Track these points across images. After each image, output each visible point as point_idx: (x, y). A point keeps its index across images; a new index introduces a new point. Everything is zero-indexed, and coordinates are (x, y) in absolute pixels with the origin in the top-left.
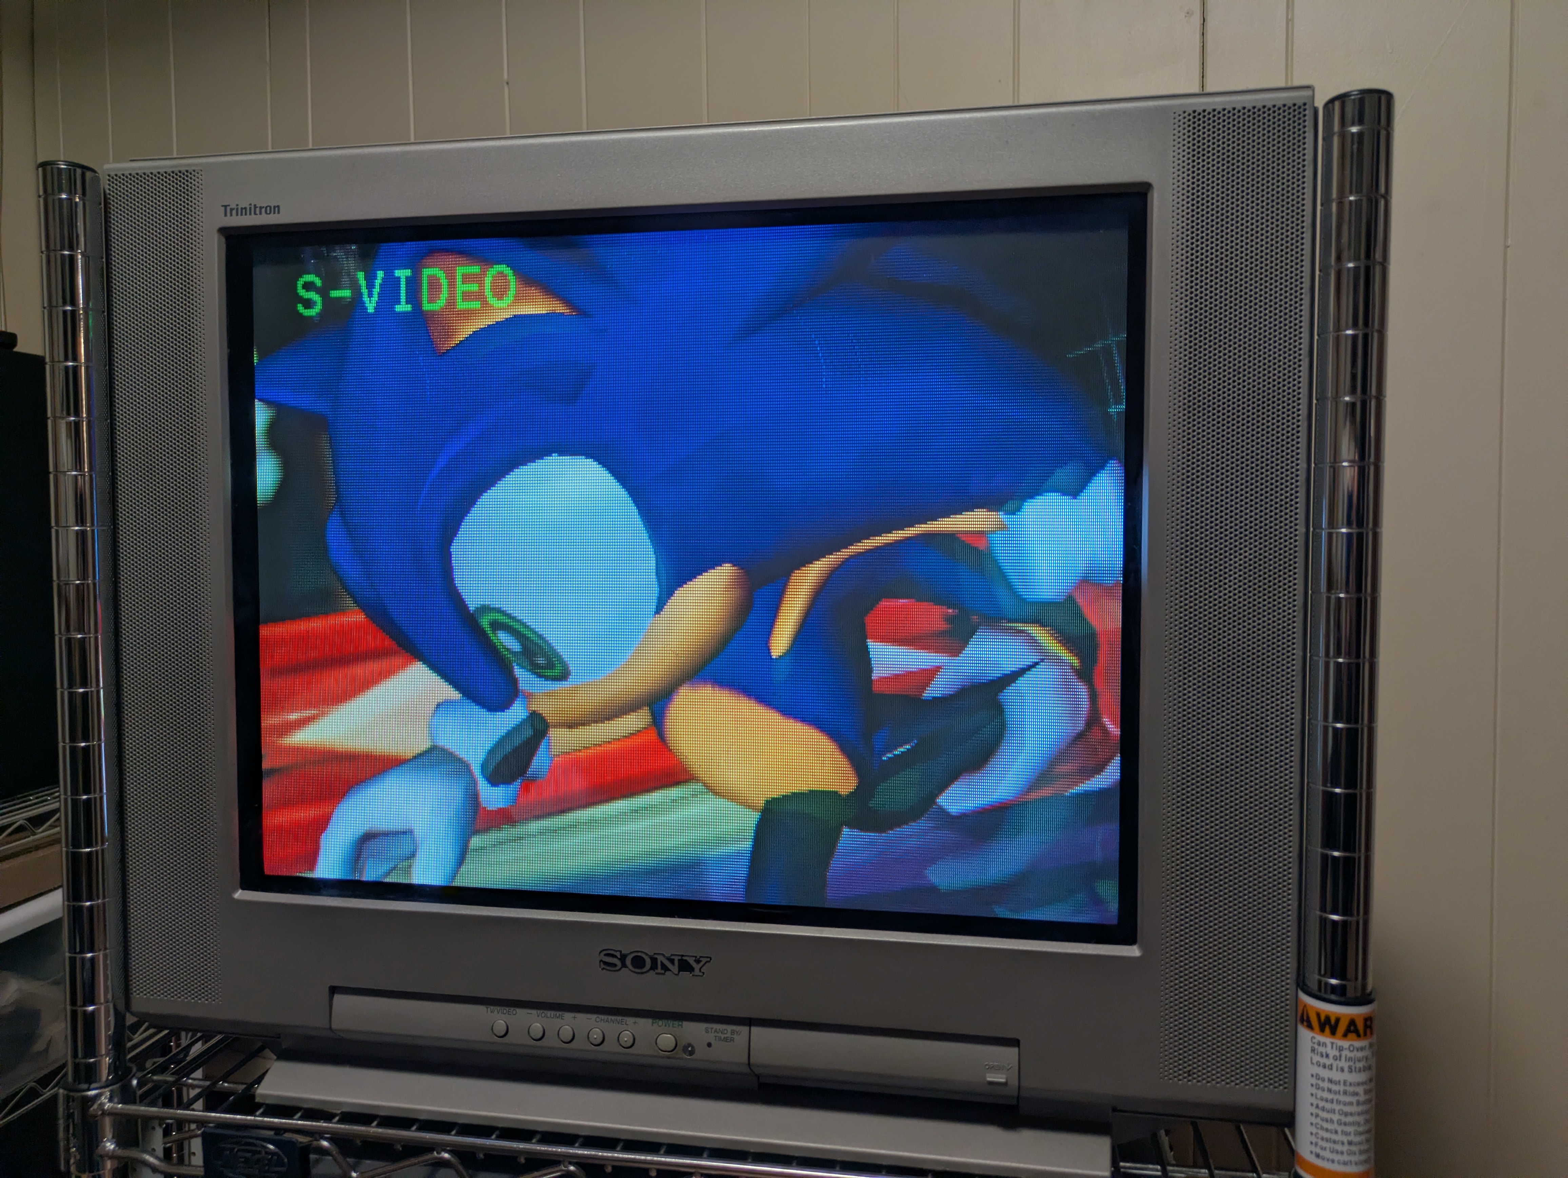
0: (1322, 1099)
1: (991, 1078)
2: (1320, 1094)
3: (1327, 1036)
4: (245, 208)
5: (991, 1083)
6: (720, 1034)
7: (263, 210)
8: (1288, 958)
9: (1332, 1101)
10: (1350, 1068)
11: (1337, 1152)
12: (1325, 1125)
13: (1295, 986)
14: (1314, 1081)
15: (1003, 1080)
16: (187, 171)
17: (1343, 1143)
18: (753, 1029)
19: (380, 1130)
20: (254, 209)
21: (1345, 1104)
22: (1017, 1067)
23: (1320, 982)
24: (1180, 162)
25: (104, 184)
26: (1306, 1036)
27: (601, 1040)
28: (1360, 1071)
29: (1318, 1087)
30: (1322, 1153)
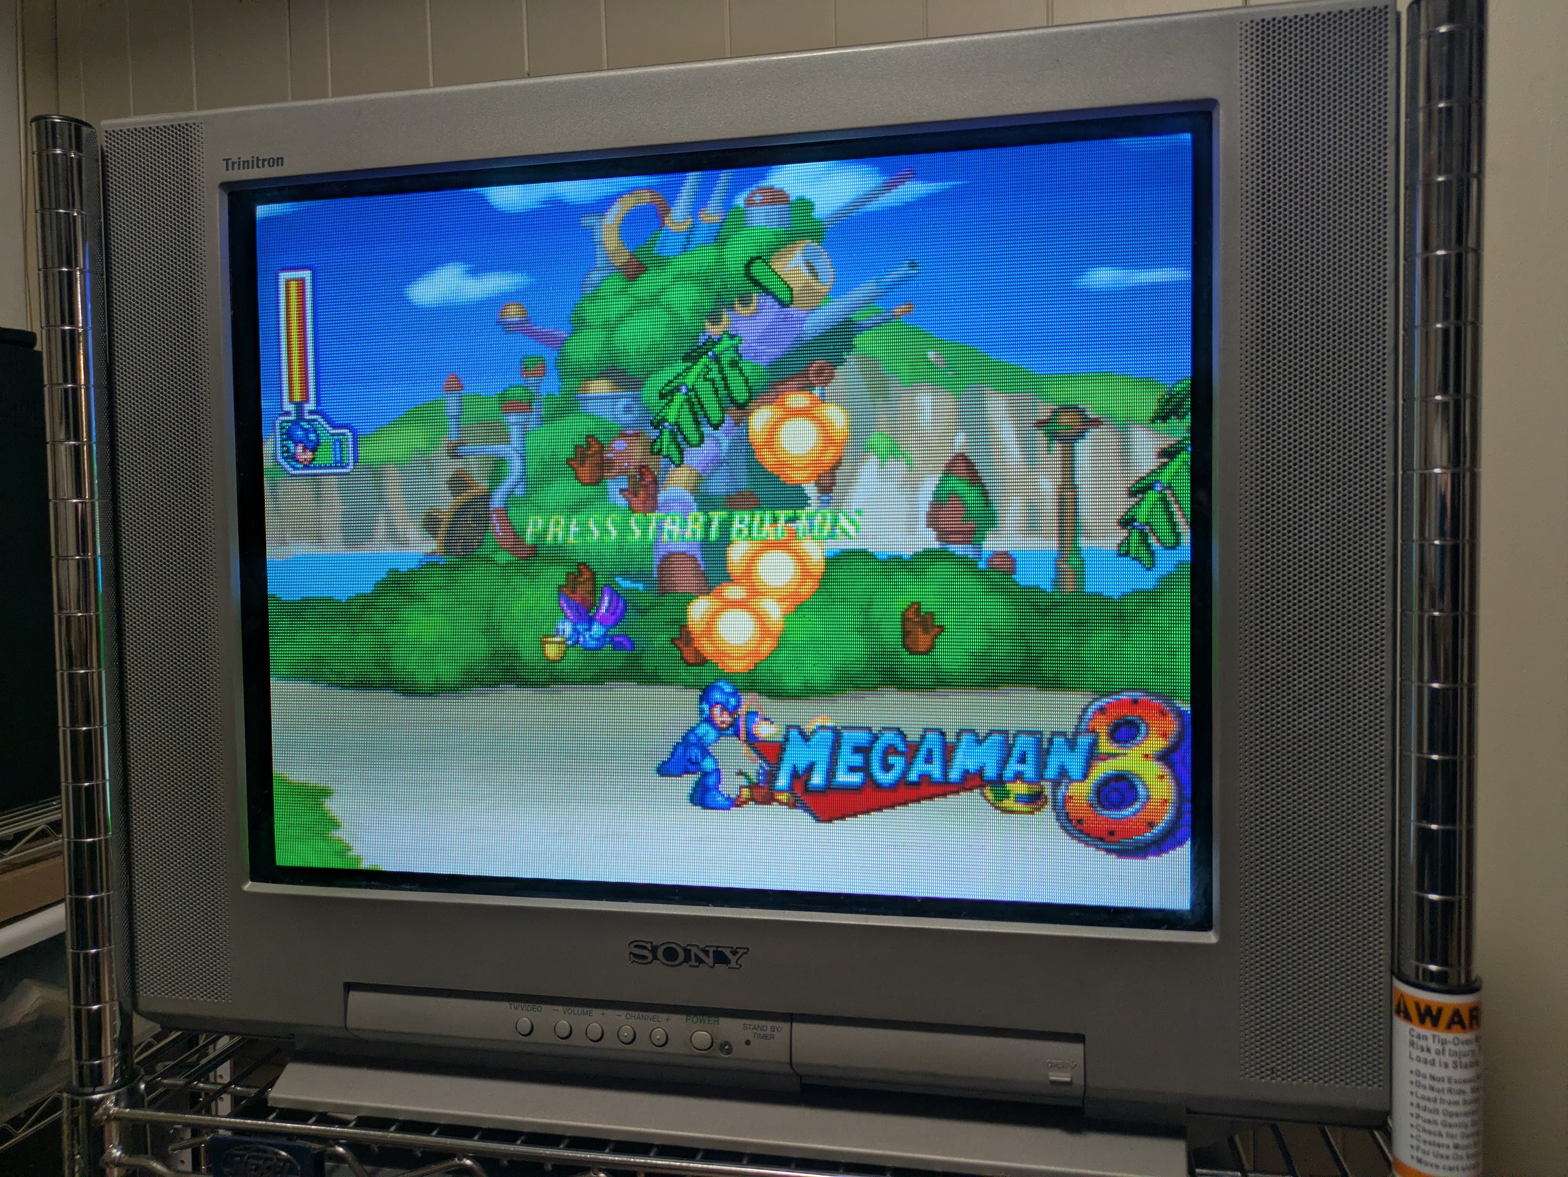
0: (1423, 1098)
1: (1055, 1076)
2: (1421, 1092)
3: (1429, 1029)
4: (248, 161)
5: (1054, 1083)
6: (759, 1031)
7: (266, 163)
8: (1381, 943)
9: (1435, 1101)
10: (1455, 1063)
11: (1442, 1157)
12: (1428, 1127)
13: (1389, 973)
14: (1414, 1078)
15: (1068, 1079)
16: (187, 125)
17: (1448, 1147)
18: (794, 1025)
19: (397, 1135)
20: (257, 162)
21: (1450, 1103)
22: (1082, 1066)
23: (1417, 968)
24: (1248, 75)
25: (102, 141)
26: (1403, 1029)
27: (631, 1038)
28: (1466, 1067)
29: (1418, 1084)
30: (1425, 1158)
